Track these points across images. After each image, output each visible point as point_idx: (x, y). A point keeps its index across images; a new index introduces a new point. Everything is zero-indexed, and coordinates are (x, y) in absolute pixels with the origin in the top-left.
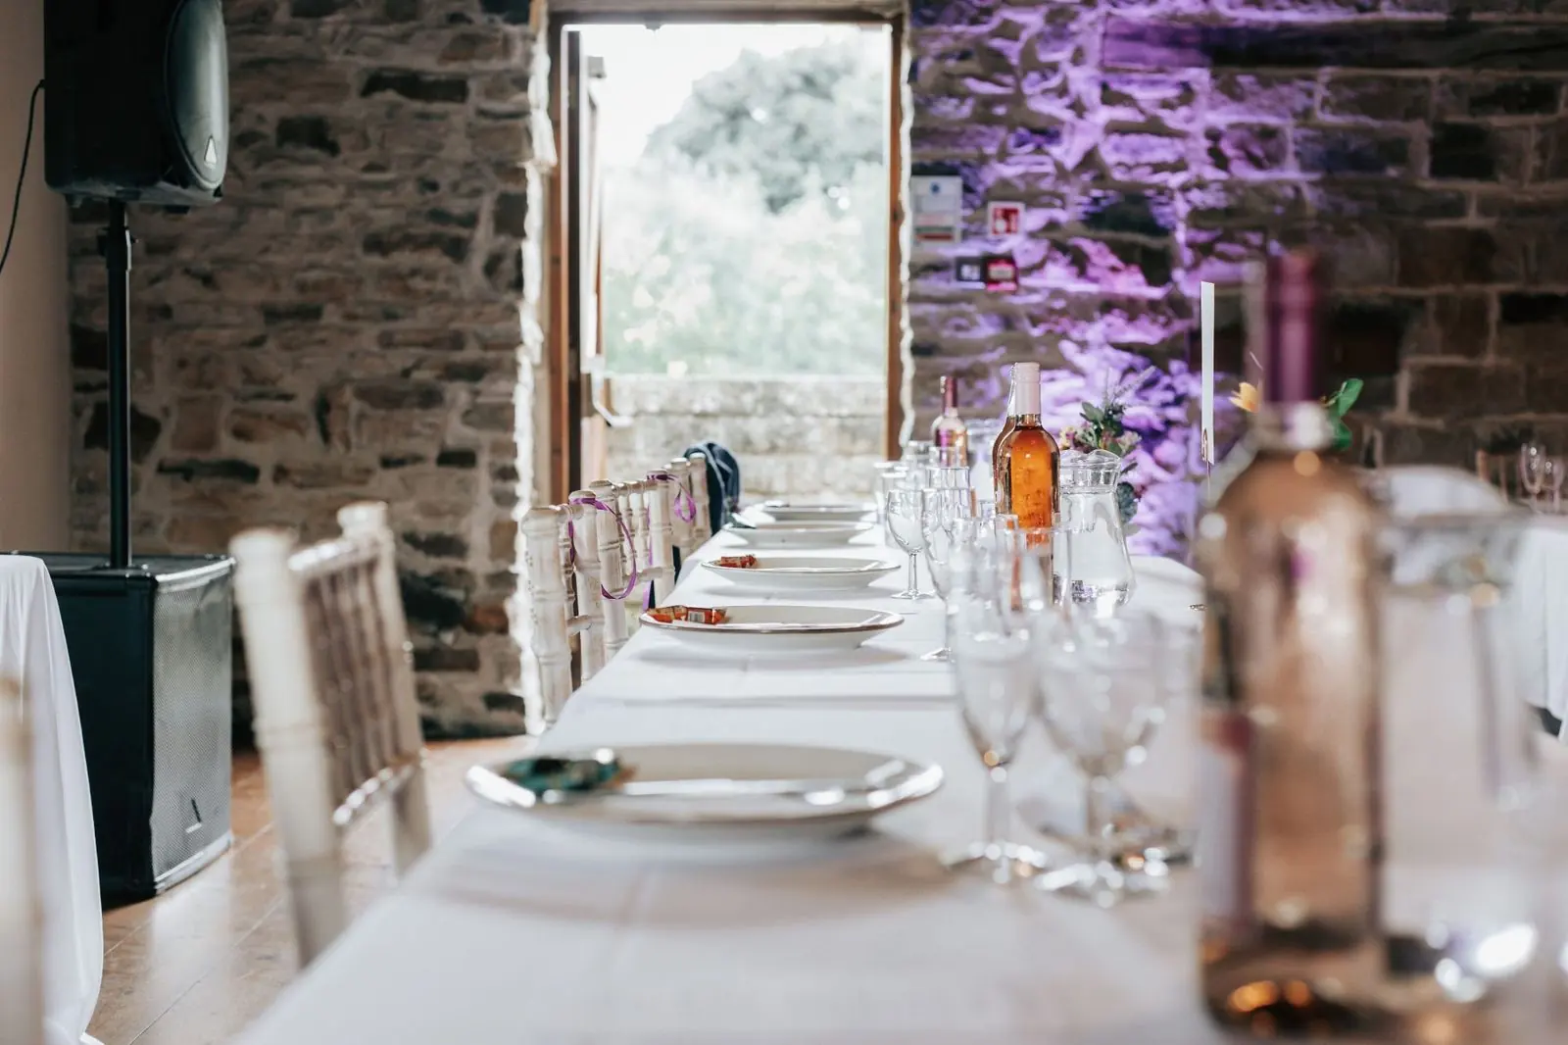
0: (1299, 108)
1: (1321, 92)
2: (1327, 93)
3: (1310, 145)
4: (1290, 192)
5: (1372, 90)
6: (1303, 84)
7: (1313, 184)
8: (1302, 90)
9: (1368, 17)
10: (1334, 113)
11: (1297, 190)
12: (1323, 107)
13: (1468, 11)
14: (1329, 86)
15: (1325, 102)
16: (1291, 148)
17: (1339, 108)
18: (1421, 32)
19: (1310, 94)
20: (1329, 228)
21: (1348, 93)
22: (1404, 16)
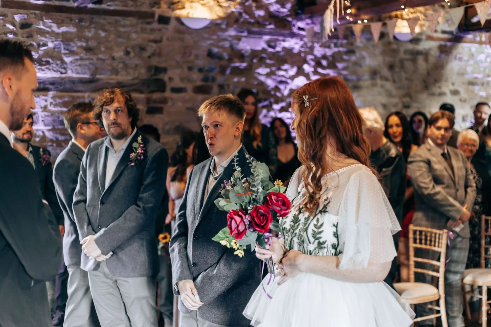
0: (43, 106)
1: (50, 100)
2: (52, 100)
3: (47, 118)
4: (41, 134)
5: (66, 99)
6: (44, 97)
7: (49, 130)
8: (43, 99)
9: (64, 76)
10: (54, 107)
11: (43, 132)
12: (50, 105)
13: (96, 74)
14: (52, 98)
15: (51, 103)
16: (40, 119)
17: (56, 105)
18: (82, 81)
19: (46, 101)
20: (55, 145)
21: (59, 101)
22: (75, 75)
